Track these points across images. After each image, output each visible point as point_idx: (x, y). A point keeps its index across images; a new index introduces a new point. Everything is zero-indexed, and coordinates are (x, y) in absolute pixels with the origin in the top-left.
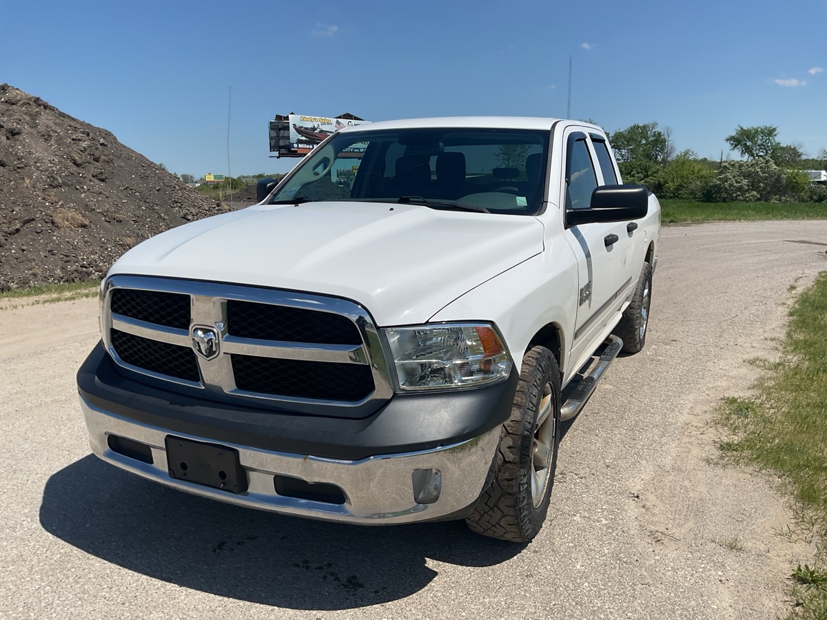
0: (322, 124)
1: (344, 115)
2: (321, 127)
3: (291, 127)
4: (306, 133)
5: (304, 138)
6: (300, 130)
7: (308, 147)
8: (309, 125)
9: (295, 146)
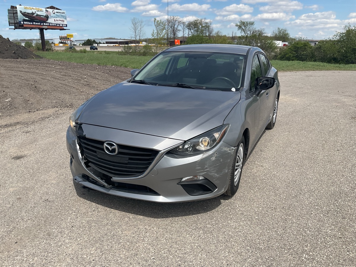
2: (37, 13)
3: (19, 12)
4: (27, 16)
5: (27, 19)
6: (24, 14)
7: (30, 23)
8: (30, 11)
9: (22, 23)
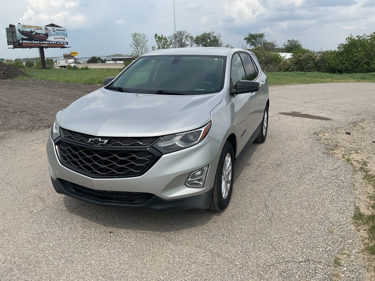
0: (36, 29)
1: (50, 25)
2: (36, 31)
3: (17, 31)
4: (27, 35)
5: (26, 37)
6: (22, 33)
7: (29, 42)
8: (29, 30)
9: (21, 42)
